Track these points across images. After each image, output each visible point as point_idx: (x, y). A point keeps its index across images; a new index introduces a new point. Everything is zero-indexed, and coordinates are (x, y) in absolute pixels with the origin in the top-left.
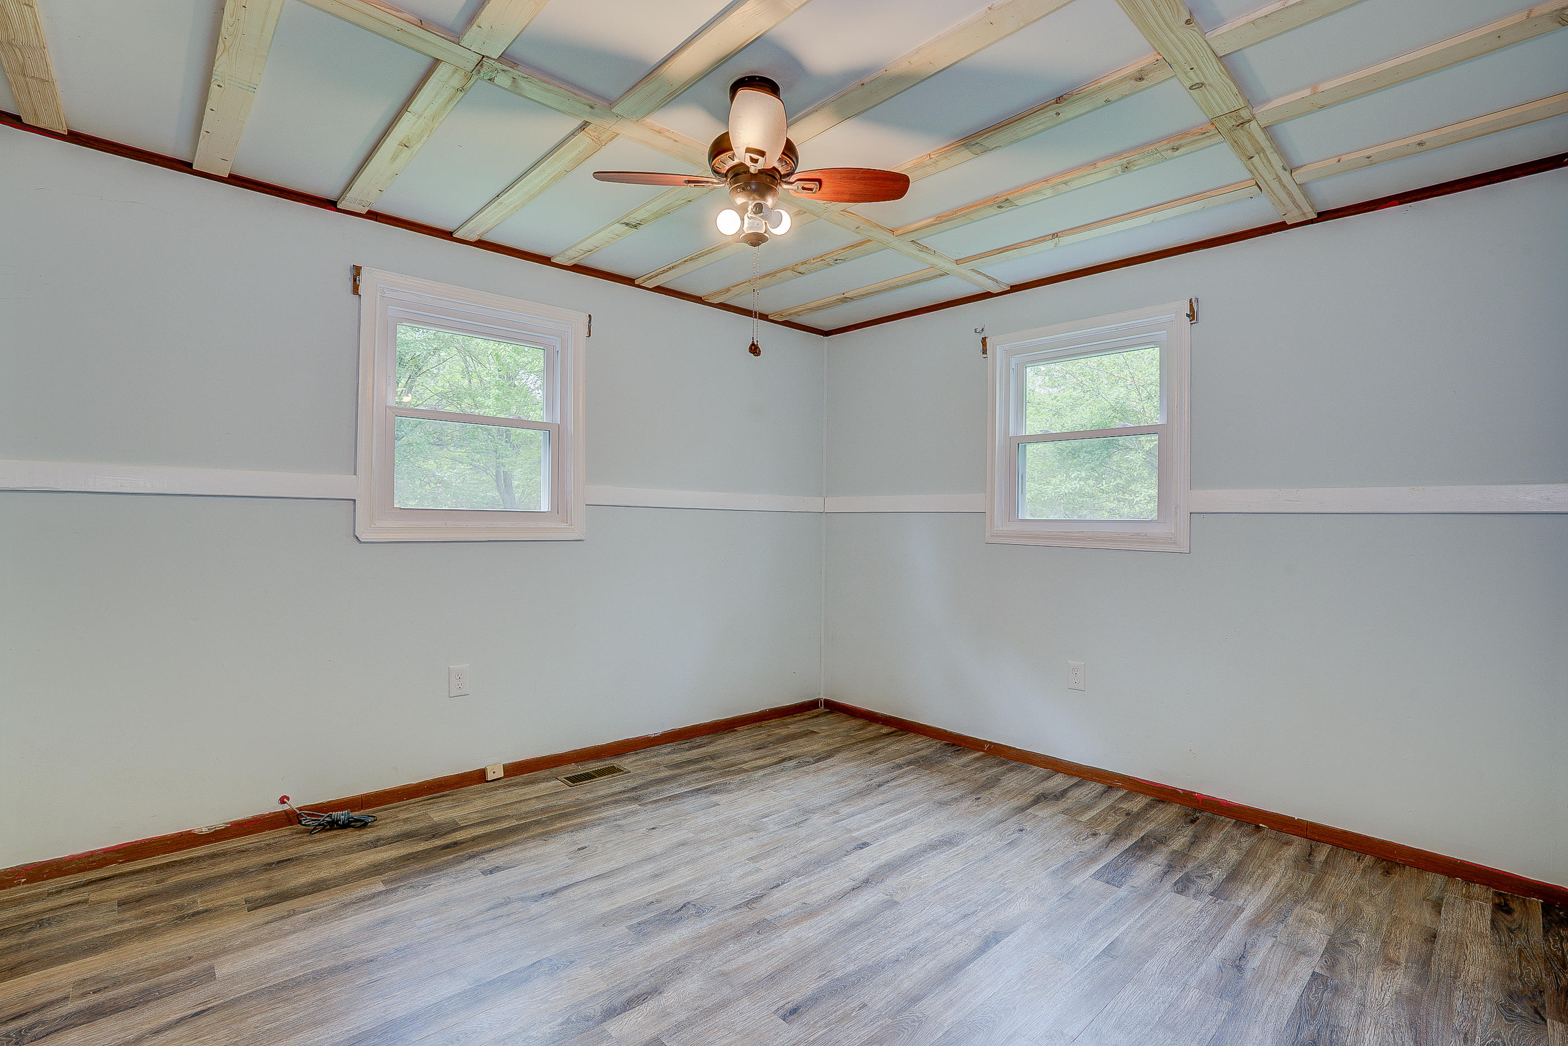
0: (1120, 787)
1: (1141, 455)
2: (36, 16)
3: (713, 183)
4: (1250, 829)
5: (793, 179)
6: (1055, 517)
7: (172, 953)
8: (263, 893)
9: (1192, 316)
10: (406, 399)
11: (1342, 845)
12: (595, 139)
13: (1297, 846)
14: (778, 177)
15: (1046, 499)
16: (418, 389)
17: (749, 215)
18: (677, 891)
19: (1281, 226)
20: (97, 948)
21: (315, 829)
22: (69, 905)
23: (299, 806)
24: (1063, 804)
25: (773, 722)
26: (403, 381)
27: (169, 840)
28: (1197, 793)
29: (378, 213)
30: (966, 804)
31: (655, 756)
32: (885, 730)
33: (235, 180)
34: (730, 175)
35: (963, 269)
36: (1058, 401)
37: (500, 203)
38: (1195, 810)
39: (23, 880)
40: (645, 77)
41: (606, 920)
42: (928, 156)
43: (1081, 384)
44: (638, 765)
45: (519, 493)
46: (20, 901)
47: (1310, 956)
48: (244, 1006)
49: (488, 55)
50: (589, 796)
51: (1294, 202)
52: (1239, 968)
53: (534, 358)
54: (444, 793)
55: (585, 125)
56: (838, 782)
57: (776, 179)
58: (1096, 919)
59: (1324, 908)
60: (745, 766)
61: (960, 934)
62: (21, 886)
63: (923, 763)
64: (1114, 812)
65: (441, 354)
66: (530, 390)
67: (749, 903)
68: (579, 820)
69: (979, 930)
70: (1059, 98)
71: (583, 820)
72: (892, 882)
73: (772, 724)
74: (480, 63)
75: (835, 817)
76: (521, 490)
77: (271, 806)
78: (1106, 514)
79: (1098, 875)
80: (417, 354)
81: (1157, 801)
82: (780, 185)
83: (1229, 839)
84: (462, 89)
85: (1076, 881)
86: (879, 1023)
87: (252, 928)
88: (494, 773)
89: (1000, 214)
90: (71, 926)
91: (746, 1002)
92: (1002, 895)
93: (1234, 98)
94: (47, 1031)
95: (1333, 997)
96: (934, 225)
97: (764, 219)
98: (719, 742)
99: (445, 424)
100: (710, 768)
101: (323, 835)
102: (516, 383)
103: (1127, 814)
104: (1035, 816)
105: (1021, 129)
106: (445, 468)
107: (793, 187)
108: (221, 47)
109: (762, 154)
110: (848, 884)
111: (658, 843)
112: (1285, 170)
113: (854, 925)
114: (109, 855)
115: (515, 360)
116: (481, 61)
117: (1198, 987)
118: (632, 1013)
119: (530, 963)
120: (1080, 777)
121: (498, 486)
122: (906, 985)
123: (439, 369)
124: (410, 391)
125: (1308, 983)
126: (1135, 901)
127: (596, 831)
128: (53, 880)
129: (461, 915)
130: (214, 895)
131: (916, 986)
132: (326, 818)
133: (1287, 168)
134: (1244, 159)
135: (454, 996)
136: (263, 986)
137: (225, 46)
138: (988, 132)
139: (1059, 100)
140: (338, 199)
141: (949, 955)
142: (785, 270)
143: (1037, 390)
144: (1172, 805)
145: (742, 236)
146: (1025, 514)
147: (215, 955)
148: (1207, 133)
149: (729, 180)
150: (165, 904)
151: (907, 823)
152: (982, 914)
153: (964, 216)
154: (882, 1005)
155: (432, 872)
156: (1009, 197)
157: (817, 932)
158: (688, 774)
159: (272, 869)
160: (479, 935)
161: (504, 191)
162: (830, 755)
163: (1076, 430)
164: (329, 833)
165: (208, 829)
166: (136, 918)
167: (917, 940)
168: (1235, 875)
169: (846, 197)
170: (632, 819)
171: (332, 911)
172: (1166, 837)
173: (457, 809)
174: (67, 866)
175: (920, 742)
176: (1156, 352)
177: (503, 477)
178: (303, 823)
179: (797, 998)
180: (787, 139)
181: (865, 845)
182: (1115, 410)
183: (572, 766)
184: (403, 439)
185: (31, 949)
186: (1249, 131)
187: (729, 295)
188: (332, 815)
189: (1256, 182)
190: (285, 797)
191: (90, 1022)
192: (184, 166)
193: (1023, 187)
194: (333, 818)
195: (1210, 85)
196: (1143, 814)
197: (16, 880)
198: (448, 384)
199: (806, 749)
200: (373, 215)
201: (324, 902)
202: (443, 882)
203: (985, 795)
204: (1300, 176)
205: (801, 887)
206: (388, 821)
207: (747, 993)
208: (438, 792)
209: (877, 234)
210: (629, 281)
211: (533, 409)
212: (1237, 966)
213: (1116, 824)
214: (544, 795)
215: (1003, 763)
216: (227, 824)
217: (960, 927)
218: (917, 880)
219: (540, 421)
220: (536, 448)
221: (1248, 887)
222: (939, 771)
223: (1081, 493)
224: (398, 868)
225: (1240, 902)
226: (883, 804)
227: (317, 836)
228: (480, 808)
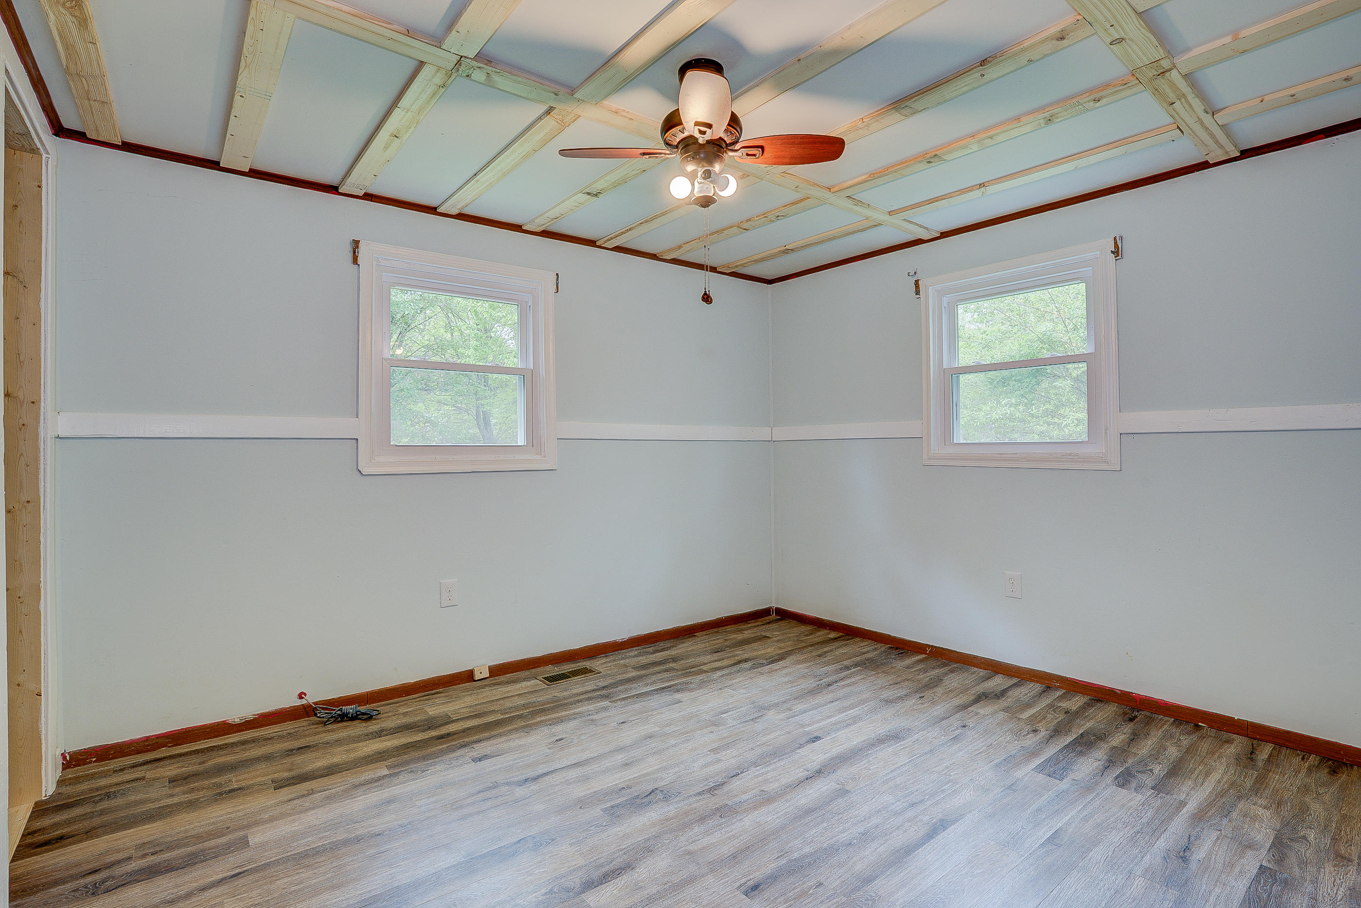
0: (1059, 687)
1: (1069, 382)
2: (98, 51)
3: (665, 154)
4: (1190, 727)
5: (737, 147)
6: (987, 440)
7: (213, 823)
8: (286, 775)
9: (1116, 252)
10: (399, 352)
11: (1285, 744)
12: (559, 121)
13: (1238, 745)
14: (724, 145)
15: (978, 424)
16: (407, 342)
17: (699, 181)
18: (646, 778)
19: (1204, 165)
20: (153, 817)
21: (328, 720)
22: (130, 781)
23: (315, 701)
24: (1003, 703)
25: (729, 628)
26: (395, 337)
27: (208, 728)
28: (1134, 693)
29: (372, 194)
30: (911, 702)
31: (623, 659)
32: (833, 635)
33: (255, 173)
34: (680, 147)
35: (895, 220)
36: (987, 335)
37: (477, 181)
38: (1133, 709)
39: (94, 759)
40: (602, 66)
41: (582, 803)
42: (861, 121)
43: (1009, 319)
44: (608, 667)
45: (496, 429)
46: (92, 777)
47: (1257, 850)
48: (273, 870)
49: (466, 55)
50: (565, 694)
51: (1217, 142)
52: (1184, 859)
53: (509, 313)
54: (438, 690)
55: (549, 111)
56: (790, 682)
57: (722, 148)
58: (1039, 810)
59: (1269, 805)
60: (704, 668)
61: (909, 821)
62: (92, 765)
63: (869, 665)
64: (1053, 710)
65: (427, 312)
66: (504, 341)
67: (712, 790)
68: (557, 715)
69: (927, 818)
70: (984, 61)
71: (560, 715)
72: (843, 773)
73: (728, 630)
74: (459, 63)
75: (788, 713)
76: (498, 427)
77: (291, 701)
78: (1036, 437)
79: (1040, 769)
80: (407, 313)
81: (1094, 700)
82: (726, 152)
83: (1169, 736)
84: (444, 86)
85: (1019, 773)
86: (835, 901)
87: (277, 805)
88: (481, 673)
89: (928, 168)
90: (132, 798)
91: (710, 879)
92: (948, 785)
93: (1154, 50)
94: (116, 885)
95: (1283, 890)
96: (868, 181)
97: (713, 184)
98: (680, 646)
99: (432, 372)
100: (672, 669)
101: (335, 726)
102: (492, 334)
103: (1066, 713)
104: (977, 714)
105: (948, 91)
106: (433, 409)
107: (738, 154)
108: (243, 64)
109: (710, 126)
110: (801, 774)
111: (628, 736)
112: (1207, 113)
113: (809, 811)
114: (160, 741)
115: (491, 315)
116: (459, 60)
117: (1143, 876)
118: (608, 886)
119: (516, 840)
120: (1019, 678)
121: (478, 424)
122: (859, 867)
123: (425, 325)
124: (399, 346)
125: (1256, 876)
126: (1077, 794)
127: (572, 724)
128: (117, 760)
129: (455, 797)
130: (246, 776)
131: (869, 868)
132: (337, 711)
133: (1209, 110)
134: (1165, 105)
135: (451, 867)
136: (289, 854)
137: (246, 63)
138: (916, 96)
139: (983, 63)
140: (340, 185)
141: (899, 840)
142: (731, 227)
143: (967, 326)
144: (1110, 704)
145: (692, 199)
146: (960, 437)
147: (248, 826)
148: (1128, 84)
149: (680, 150)
150: (206, 782)
151: (855, 720)
152: (929, 803)
153: (895, 172)
154: (837, 884)
155: (428, 759)
156: (937, 153)
157: (775, 817)
158: (653, 674)
159: (293, 755)
160: (471, 815)
161: (481, 170)
162: (781, 657)
163: (1005, 361)
164: (340, 725)
165: (240, 720)
166: (184, 793)
167: (868, 826)
168: (1175, 771)
169: (786, 160)
170: (604, 714)
171: (345, 791)
172: (1105, 734)
173: (450, 705)
174: (128, 748)
175: (865, 646)
176: (1082, 287)
177: (482, 416)
178: (318, 715)
179: (757, 876)
180: (732, 112)
181: (817, 738)
182: (1042, 342)
183: (549, 668)
184: (395, 386)
185: (102, 817)
186: (1170, 78)
187: (681, 251)
188: (342, 709)
189: (1178, 126)
190: (302, 693)
191: (150, 879)
192: (213, 165)
193: (950, 143)
194: (343, 711)
195: (1130, 40)
196: (1081, 712)
197: (87, 759)
198: (433, 338)
199: (760, 653)
200: (369, 197)
201: (337, 783)
202: (438, 767)
203: (928, 694)
204: (1221, 118)
205: (758, 776)
206: (390, 714)
207: (712, 871)
208: (432, 690)
209: (816, 192)
210: (592, 243)
211: (508, 357)
212: (1182, 858)
213: (1056, 721)
214: (525, 693)
215: (945, 665)
216: (255, 715)
217: (909, 814)
218: (866, 771)
219: (513, 366)
220: (511, 391)
221: (1190, 783)
222: (884, 672)
223: (1011, 418)
224: (399, 755)
225: (1182, 797)
226: (833, 702)
227: (330, 727)
228: (469, 704)
